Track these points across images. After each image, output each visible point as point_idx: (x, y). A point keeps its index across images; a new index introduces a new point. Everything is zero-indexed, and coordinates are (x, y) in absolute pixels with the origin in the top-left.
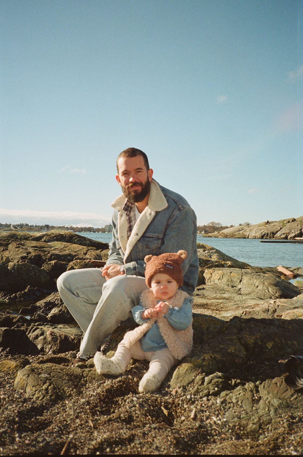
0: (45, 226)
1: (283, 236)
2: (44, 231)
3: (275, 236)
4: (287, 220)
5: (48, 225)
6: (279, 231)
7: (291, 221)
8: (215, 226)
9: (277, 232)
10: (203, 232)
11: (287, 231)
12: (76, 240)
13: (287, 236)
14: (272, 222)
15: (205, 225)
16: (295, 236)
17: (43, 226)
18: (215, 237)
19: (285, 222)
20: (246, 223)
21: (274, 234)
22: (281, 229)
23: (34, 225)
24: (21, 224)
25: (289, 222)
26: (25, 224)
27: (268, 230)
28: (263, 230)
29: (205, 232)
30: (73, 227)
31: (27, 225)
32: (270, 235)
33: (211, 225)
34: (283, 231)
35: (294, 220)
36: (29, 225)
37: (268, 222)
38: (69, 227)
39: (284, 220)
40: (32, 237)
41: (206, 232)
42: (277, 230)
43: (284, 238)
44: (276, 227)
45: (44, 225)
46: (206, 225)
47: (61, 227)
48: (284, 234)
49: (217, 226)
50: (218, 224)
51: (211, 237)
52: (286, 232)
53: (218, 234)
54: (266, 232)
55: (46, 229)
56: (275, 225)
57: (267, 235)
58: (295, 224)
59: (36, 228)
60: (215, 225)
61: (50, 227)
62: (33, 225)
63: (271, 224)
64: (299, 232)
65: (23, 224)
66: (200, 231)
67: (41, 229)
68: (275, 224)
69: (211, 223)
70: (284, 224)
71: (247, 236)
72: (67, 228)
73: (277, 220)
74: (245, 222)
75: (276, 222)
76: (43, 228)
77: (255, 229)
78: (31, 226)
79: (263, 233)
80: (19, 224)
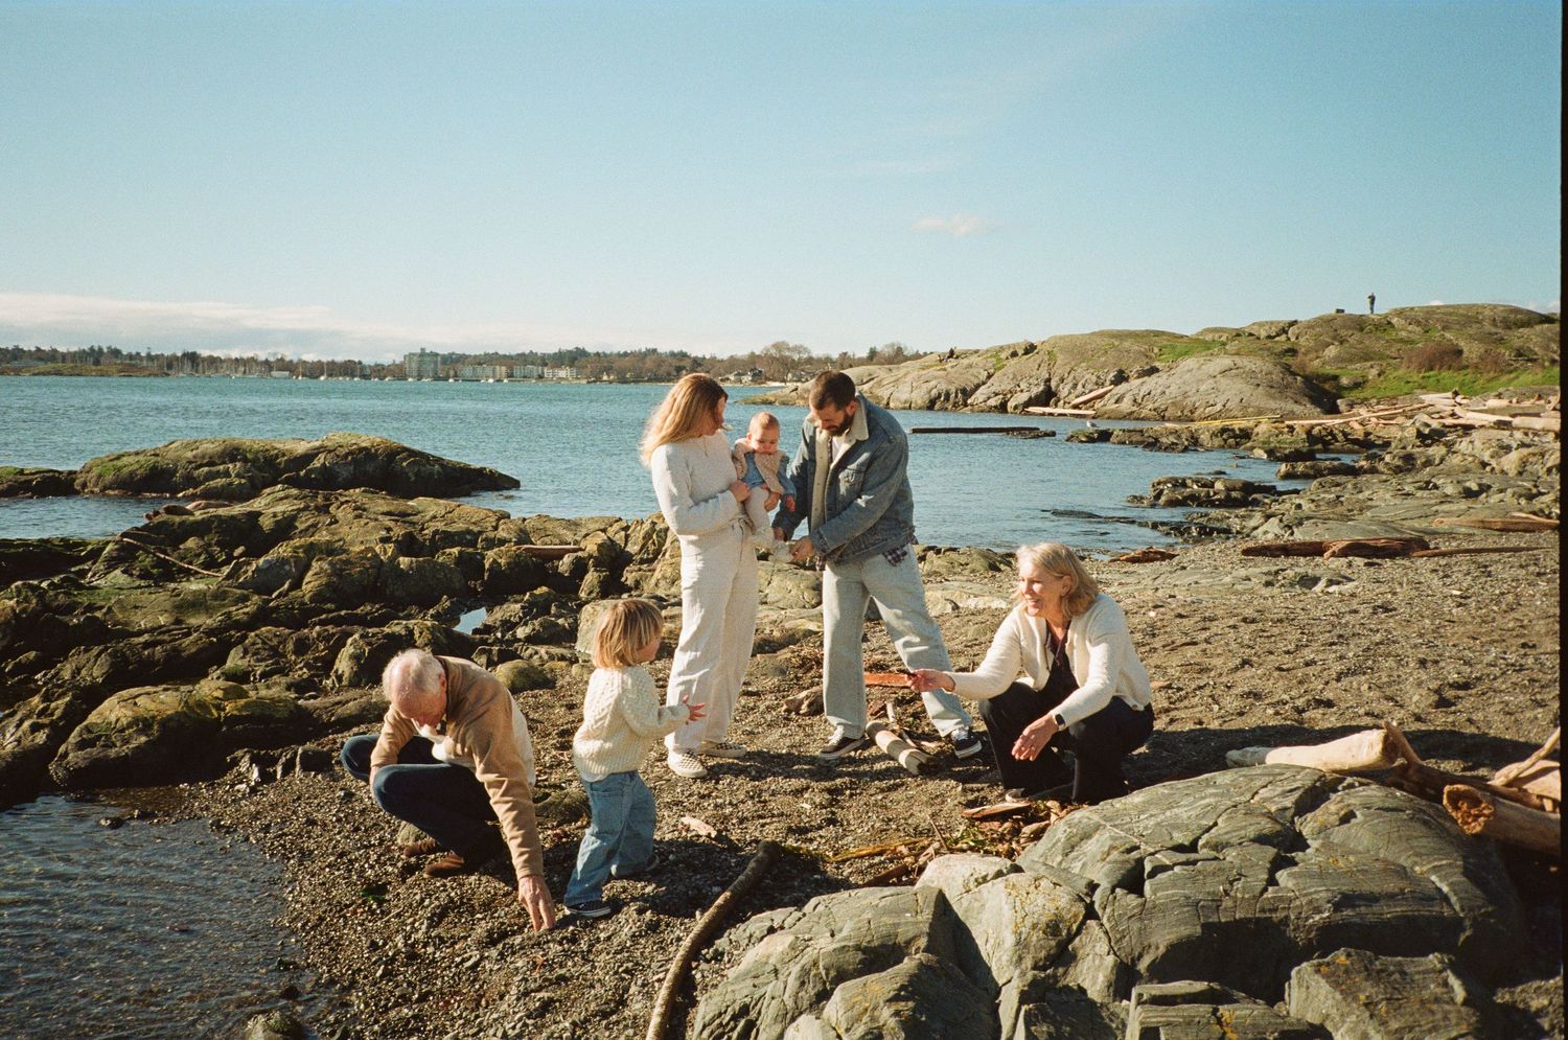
0: (184, 355)
1: (993, 402)
2: (181, 374)
3: (969, 401)
4: (1009, 347)
5: (194, 354)
6: (984, 383)
7: (1021, 352)
8: (787, 357)
9: (978, 387)
10: (747, 378)
11: (1007, 386)
12: (405, 464)
13: (1006, 402)
14: (966, 354)
15: (753, 353)
16: (1030, 403)
17: (176, 358)
18: (784, 404)
19: (1003, 356)
20: (893, 345)
21: (966, 393)
22: (989, 376)
23: (143, 354)
24: (92, 349)
25: (1014, 354)
26: (109, 348)
27: (951, 382)
28: (933, 383)
29: (754, 375)
30: (287, 359)
31: (116, 353)
32: (956, 396)
33: (773, 352)
34: (996, 384)
35: (1030, 349)
36: (125, 353)
37: (952, 353)
38: (272, 359)
39: (1002, 349)
40: (284, 455)
41: (758, 377)
42: (976, 381)
43: (995, 407)
44: (974, 371)
45: (179, 354)
46: (757, 353)
47: (242, 359)
48: (997, 394)
49: (796, 357)
50: (798, 349)
51: (771, 403)
52: (1003, 387)
53: (794, 393)
54: (943, 387)
55: (188, 367)
56: (970, 366)
57: (948, 395)
58: (1033, 359)
59: (150, 364)
60: (787, 353)
61: (204, 360)
62: (138, 354)
63: (960, 360)
64: (1041, 388)
65: (100, 349)
66: (739, 374)
67: (170, 366)
68: (974, 359)
69: (776, 346)
70: (999, 360)
71: (885, 402)
72: (267, 362)
73: (983, 347)
74: (889, 342)
75: (976, 352)
76: (175, 363)
77: (909, 379)
78: (130, 356)
79: (934, 392)
80: (86, 347)
